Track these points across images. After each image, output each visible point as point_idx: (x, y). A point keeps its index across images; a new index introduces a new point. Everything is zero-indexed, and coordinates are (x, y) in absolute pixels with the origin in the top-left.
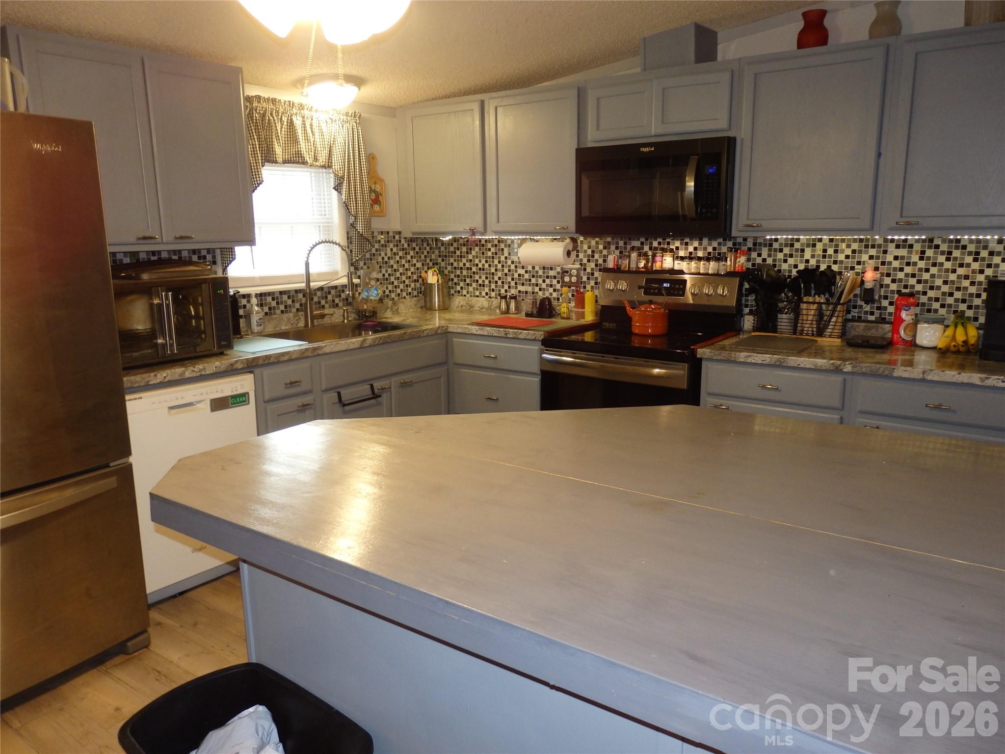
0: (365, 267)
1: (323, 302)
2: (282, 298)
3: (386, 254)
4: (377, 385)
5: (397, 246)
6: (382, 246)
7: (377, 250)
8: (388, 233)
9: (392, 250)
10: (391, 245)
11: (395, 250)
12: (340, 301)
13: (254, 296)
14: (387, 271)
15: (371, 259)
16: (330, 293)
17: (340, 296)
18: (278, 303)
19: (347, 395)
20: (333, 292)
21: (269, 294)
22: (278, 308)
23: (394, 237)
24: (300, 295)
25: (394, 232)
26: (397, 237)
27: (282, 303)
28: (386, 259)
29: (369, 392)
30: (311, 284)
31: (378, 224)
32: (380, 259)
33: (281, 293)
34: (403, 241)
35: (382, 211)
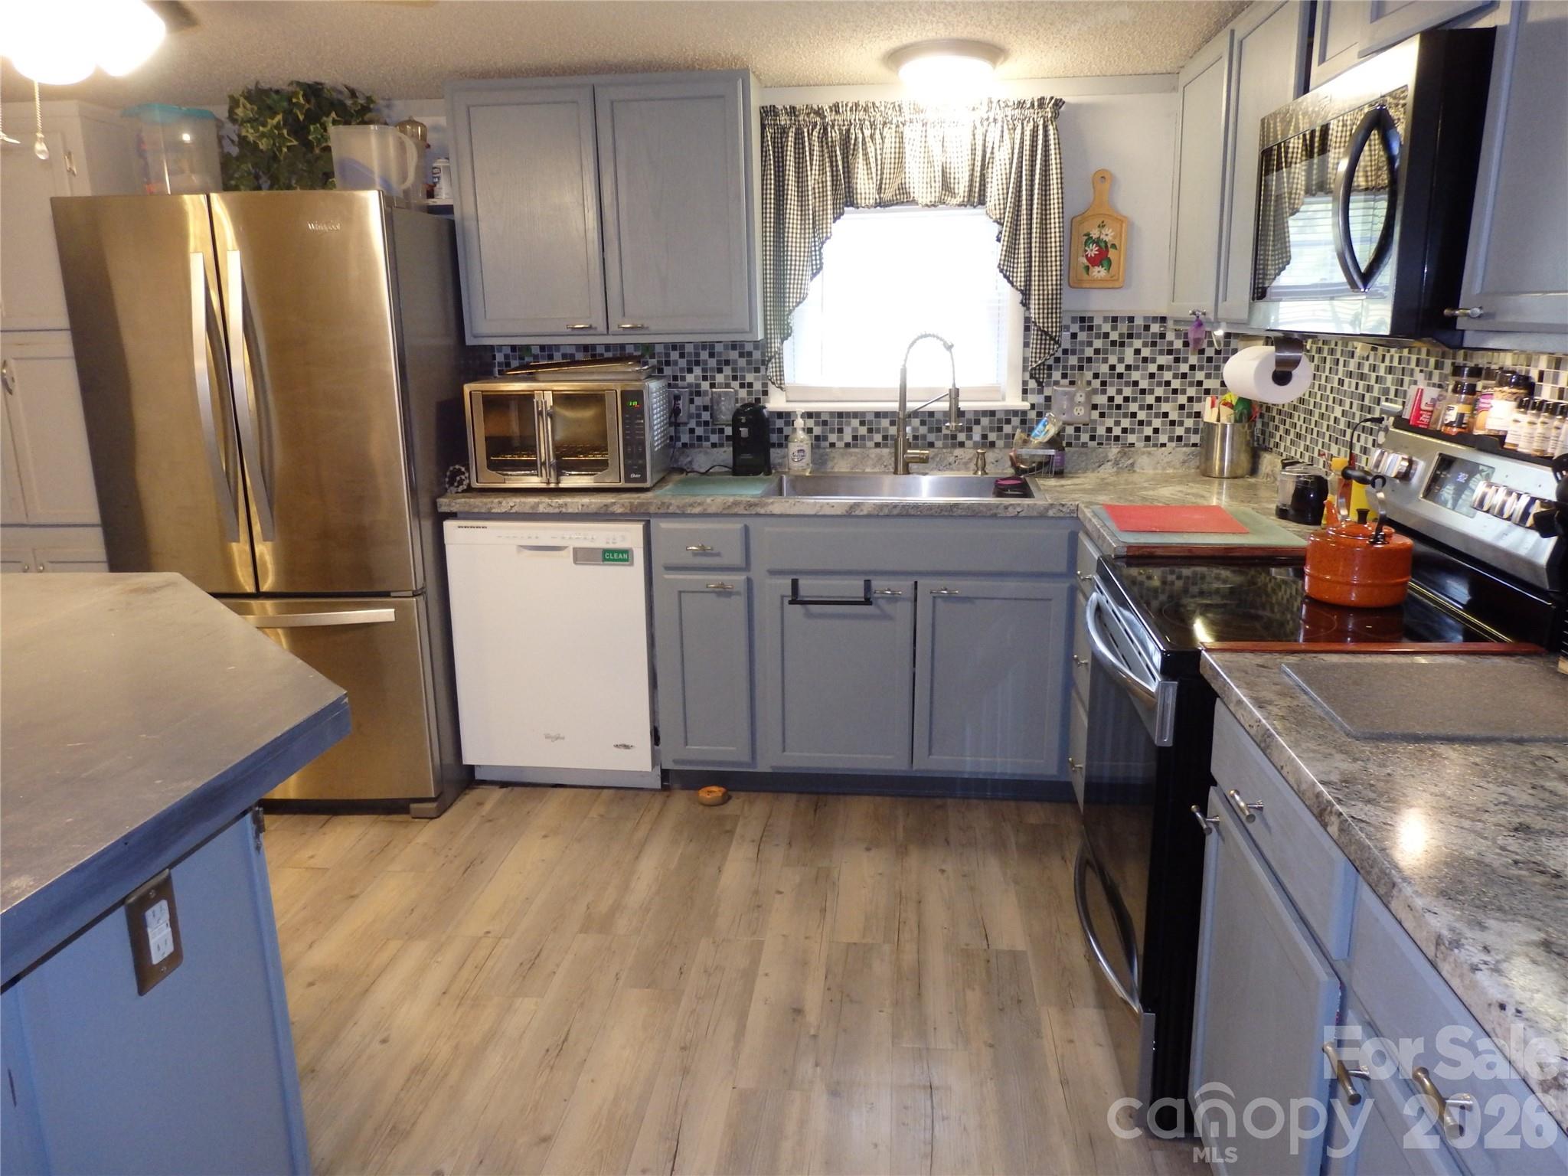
0: (1066, 382)
1: (962, 437)
2: (879, 423)
3: (1121, 360)
4: (878, 584)
5: (1154, 344)
6: (1113, 343)
7: (1097, 352)
8: (1131, 319)
9: (1137, 352)
10: (1138, 343)
11: (1146, 352)
12: (999, 438)
13: (799, 416)
14: (1119, 392)
15: (1081, 368)
16: (977, 422)
17: (1000, 429)
18: (870, 431)
19: (809, 587)
20: (985, 421)
21: (856, 415)
22: (871, 439)
23: (1147, 328)
24: (885, 423)
25: (1146, 318)
26: (1155, 328)
27: (878, 431)
28: (1120, 368)
29: (860, 594)
30: (909, 405)
31: (1101, 303)
32: (1104, 369)
33: (878, 415)
34: (1170, 336)
35: (1113, 279)
